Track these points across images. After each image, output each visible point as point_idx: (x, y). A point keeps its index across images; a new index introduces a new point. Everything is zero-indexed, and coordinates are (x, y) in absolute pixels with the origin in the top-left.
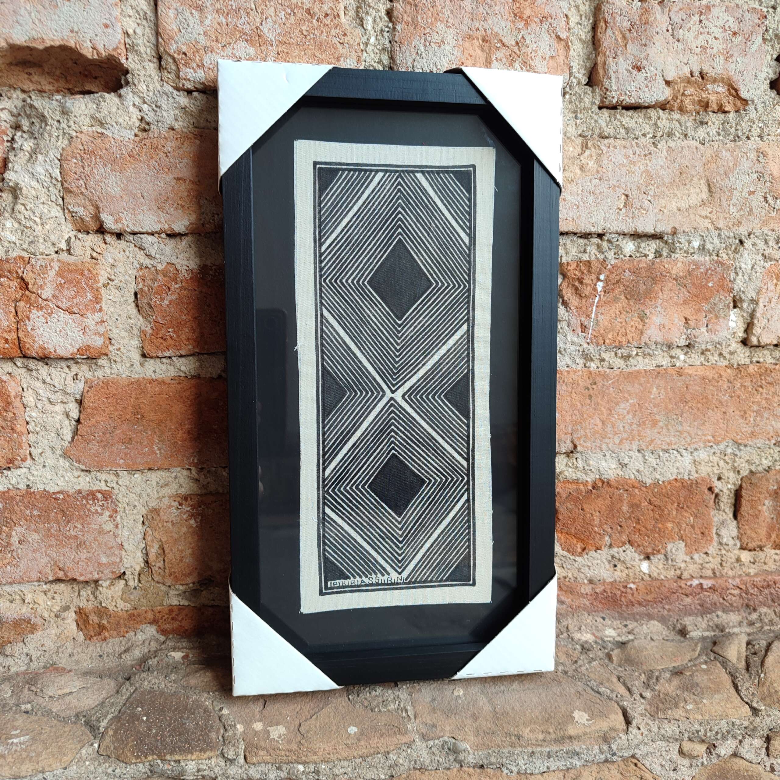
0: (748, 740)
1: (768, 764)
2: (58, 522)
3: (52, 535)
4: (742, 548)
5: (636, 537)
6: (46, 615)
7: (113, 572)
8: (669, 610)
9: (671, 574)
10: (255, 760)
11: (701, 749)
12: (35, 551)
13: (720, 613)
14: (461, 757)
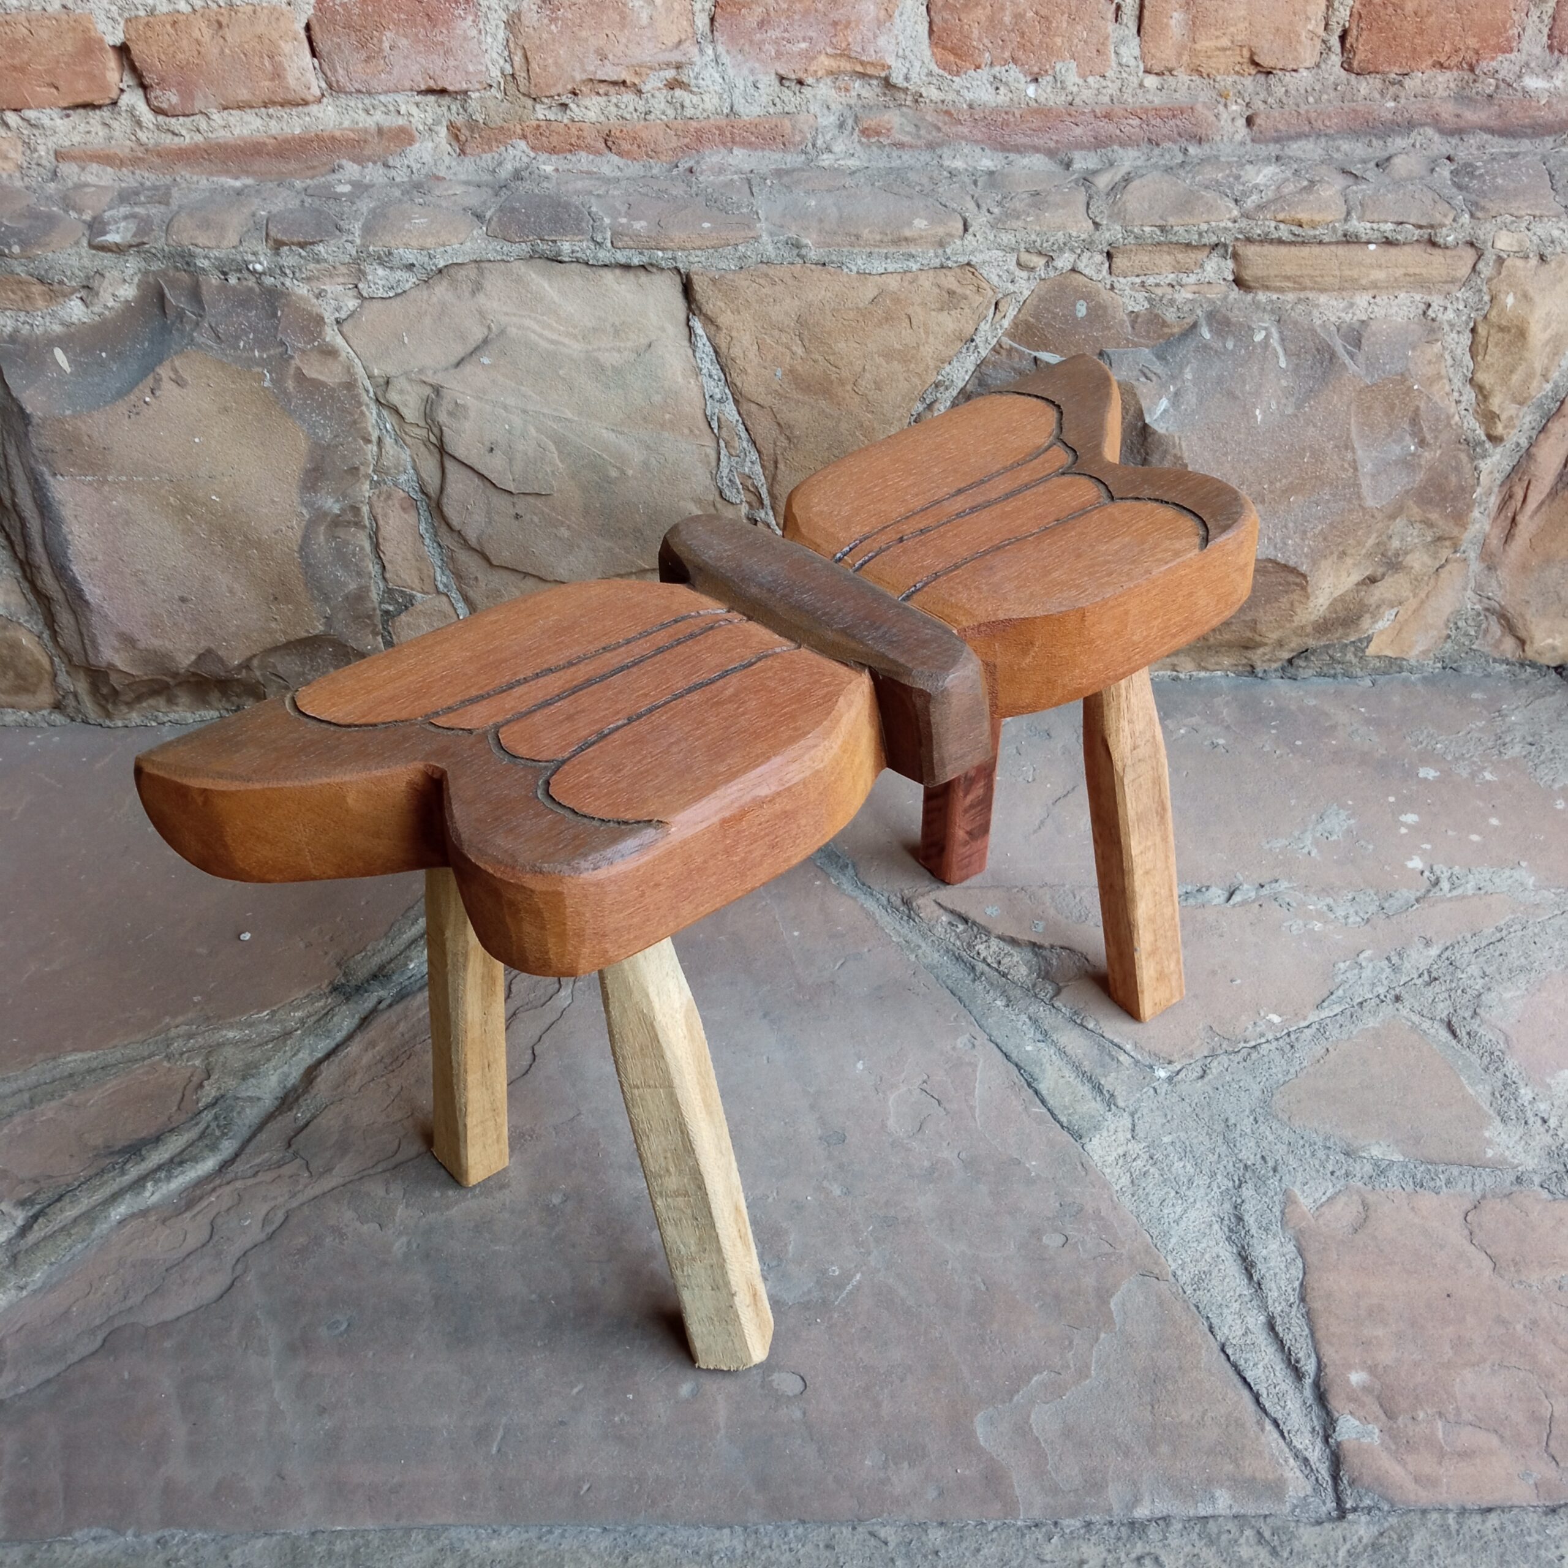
0: (1087, 254)
1: (1108, 282)
2: (424, 27)
3: (419, 41)
4: (1147, 71)
5: (1020, 54)
6: (421, 128)
7: (480, 83)
8: (1057, 142)
9: (1062, 99)
10: (620, 245)
11: (1040, 262)
12: (406, 58)
13: (1116, 147)
14: (804, 251)
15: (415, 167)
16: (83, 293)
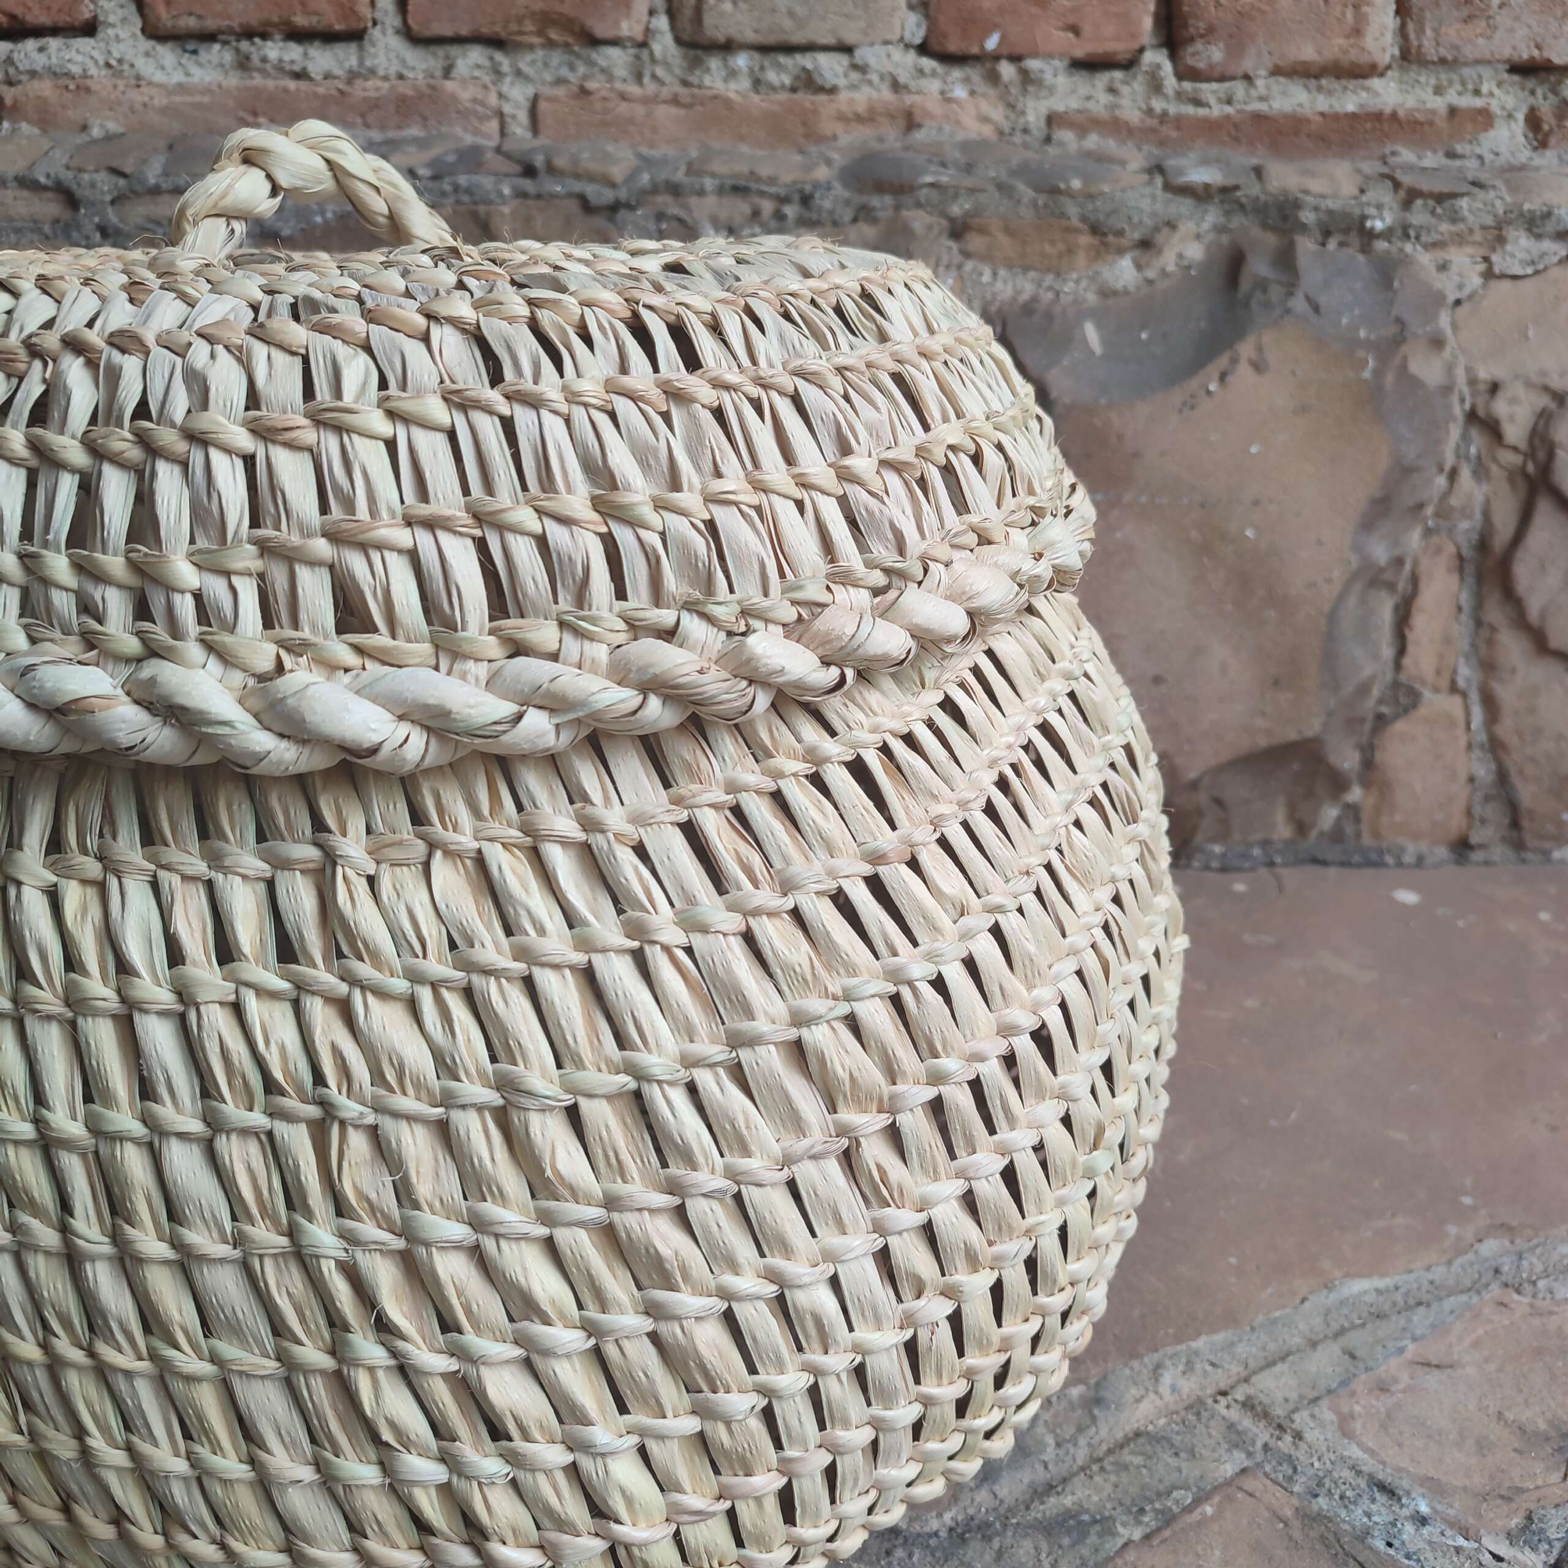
15: (1488, 157)
16: (1137, 253)
